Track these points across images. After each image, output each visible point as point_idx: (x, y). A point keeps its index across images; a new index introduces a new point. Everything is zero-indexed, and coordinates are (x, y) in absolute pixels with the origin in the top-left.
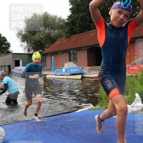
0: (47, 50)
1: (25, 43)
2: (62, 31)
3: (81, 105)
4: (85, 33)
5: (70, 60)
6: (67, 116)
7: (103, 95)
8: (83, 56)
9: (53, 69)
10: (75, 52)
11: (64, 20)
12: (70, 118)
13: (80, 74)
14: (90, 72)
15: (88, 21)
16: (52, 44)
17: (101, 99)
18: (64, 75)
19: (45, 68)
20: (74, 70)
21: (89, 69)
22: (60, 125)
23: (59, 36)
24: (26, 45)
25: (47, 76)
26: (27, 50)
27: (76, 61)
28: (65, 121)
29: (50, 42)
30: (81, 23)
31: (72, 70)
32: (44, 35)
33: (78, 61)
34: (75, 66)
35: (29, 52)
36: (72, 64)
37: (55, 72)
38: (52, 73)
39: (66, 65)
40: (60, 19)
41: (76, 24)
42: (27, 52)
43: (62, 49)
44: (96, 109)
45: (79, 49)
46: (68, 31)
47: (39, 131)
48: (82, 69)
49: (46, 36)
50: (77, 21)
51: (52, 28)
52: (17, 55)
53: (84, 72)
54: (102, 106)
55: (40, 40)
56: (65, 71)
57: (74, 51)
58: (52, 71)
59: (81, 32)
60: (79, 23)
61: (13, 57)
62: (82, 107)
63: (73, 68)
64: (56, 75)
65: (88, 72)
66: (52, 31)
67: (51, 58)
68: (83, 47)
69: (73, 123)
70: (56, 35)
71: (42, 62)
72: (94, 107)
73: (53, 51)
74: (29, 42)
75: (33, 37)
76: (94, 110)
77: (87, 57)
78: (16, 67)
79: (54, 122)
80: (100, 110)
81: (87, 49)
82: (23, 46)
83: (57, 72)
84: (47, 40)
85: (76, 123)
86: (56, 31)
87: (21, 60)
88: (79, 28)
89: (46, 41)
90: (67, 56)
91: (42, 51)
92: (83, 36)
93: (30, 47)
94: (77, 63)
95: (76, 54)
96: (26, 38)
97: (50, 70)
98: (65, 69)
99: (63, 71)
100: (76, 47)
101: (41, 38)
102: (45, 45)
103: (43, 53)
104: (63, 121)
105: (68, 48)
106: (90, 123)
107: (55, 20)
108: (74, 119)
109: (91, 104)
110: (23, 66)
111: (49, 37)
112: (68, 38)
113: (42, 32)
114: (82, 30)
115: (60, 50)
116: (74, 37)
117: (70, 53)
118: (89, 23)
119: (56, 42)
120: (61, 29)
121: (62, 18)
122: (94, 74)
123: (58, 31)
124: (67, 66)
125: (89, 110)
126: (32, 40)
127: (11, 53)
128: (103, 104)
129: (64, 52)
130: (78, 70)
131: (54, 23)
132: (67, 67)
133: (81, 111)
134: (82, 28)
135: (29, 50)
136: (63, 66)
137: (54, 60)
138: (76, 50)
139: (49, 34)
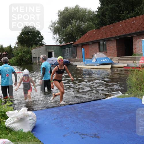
0: (77, 42)
1: (57, 35)
2: (92, 23)
3: (110, 93)
4: (114, 24)
5: (100, 51)
6: (96, 103)
7: (132, 83)
8: (113, 46)
9: (83, 59)
10: (105, 43)
11: (93, 12)
12: (99, 105)
13: (109, 64)
14: (120, 62)
15: (118, 12)
16: (82, 36)
17: (130, 87)
18: (94, 65)
19: (76, 58)
20: (104, 60)
21: (118, 59)
22: (89, 111)
23: (89, 28)
24: (58, 37)
25: (77, 66)
26: (59, 42)
27: (106, 52)
28: (94, 107)
29: (81, 34)
30: (111, 15)
31: (101, 60)
32: (75, 28)
33: (108, 52)
34: (105, 56)
35: (60, 44)
36: (101, 55)
37: (85, 62)
38: (82, 63)
39: (95, 55)
40: (90, 12)
41: (106, 16)
42: (59, 44)
43: (92, 41)
44: (125, 97)
45: (109, 40)
46: (98, 22)
47: (69, 116)
48: (111, 59)
49: (77, 28)
50: (107, 13)
51: (82, 21)
52: (50, 47)
53: (113, 62)
54: (131, 93)
55: (71, 32)
56: (94, 61)
57: (103, 42)
58: (82, 61)
59: (111, 23)
60: (109, 14)
61: (46, 49)
62: (111, 94)
63: (102, 59)
64: (86, 65)
65: (117, 62)
66: (83, 23)
67: (82, 49)
68: (112, 38)
69: (101, 110)
70: (86, 27)
71: (73, 53)
72: (123, 95)
73: (83, 42)
74: (61, 35)
75: (65, 29)
76: (123, 97)
77: (116, 48)
78: (49, 58)
79: (83, 108)
80: (129, 98)
81: (116, 40)
82: (55, 38)
83: (87, 62)
84: (78, 32)
85: (105, 110)
86: (86, 23)
87: (53, 51)
88: (109, 19)
89: (77, 34)
90: (97, 46)
91: (73, 42)
92: (112, 28)
93: (62, 39)
94: (106, 54)
95: (106, 44)
96: (58, 31)
97: (81, 60)
98: (95, 59)
99: (93, 61)
100: (105, 38)
101: (72, 31)
102: (76, 37)
103: (74, 44)
104: (92, 108)
105: (98, 39)
106: (119, 110)
107: (85, 13)
108: (103, 106)
109: (120, 92)
110: (55, 57)
111: (79, 29)
112: (98, 29)
113: (73, 25)
114: (112, 21)
115: (90, 41)
116: (103, 29)
117: (99, 43)
118: (119, 14)
119: (86, 34)
120: (91, 21)
121: (92, 11)
122: (123, 63)
123: (88, 23)
124: (97, 56)
125: (118, 97)
126: (64, 33)
127: (44, 46)
128: (132, 91)
129: (94, 43)
130: (107, 60)
131: (84, 16)
132: (96, 58)
133: (110, 99)
134: (112, 19)
135: (60, 42)
136: (93, 56)
137: (84, 51)
138: (105, 41)
139: (79, 26)
